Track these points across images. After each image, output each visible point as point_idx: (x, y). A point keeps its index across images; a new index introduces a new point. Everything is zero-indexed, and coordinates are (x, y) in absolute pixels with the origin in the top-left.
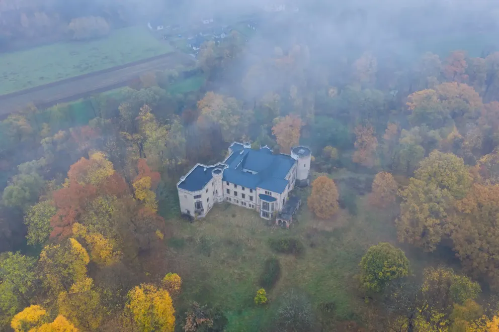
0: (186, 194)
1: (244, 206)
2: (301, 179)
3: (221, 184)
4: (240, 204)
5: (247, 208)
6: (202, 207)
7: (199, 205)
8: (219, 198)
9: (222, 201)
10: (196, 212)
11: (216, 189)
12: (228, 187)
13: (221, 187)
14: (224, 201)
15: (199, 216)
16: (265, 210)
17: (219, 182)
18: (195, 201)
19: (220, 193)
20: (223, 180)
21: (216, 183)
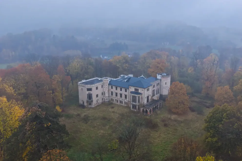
0: (82, 87)
1: (121, 104)
2: (163, 94)
3: (108, 88)
4: (119, 103)
5: (123, 105)
6: (92, 99)
7: (90, 96)
8: (105, 98)
9: (107, 101)
10: (87, 102)
11: (104, 91)
12: (112, 90)
13: (108, 90)
14: (109, 102)
15: (90, 106)
16: (133, 103)
17: (106, 85)
18: (88, 92)
19: (107, 95)
20: (109, 84)
21: (104, 86)
